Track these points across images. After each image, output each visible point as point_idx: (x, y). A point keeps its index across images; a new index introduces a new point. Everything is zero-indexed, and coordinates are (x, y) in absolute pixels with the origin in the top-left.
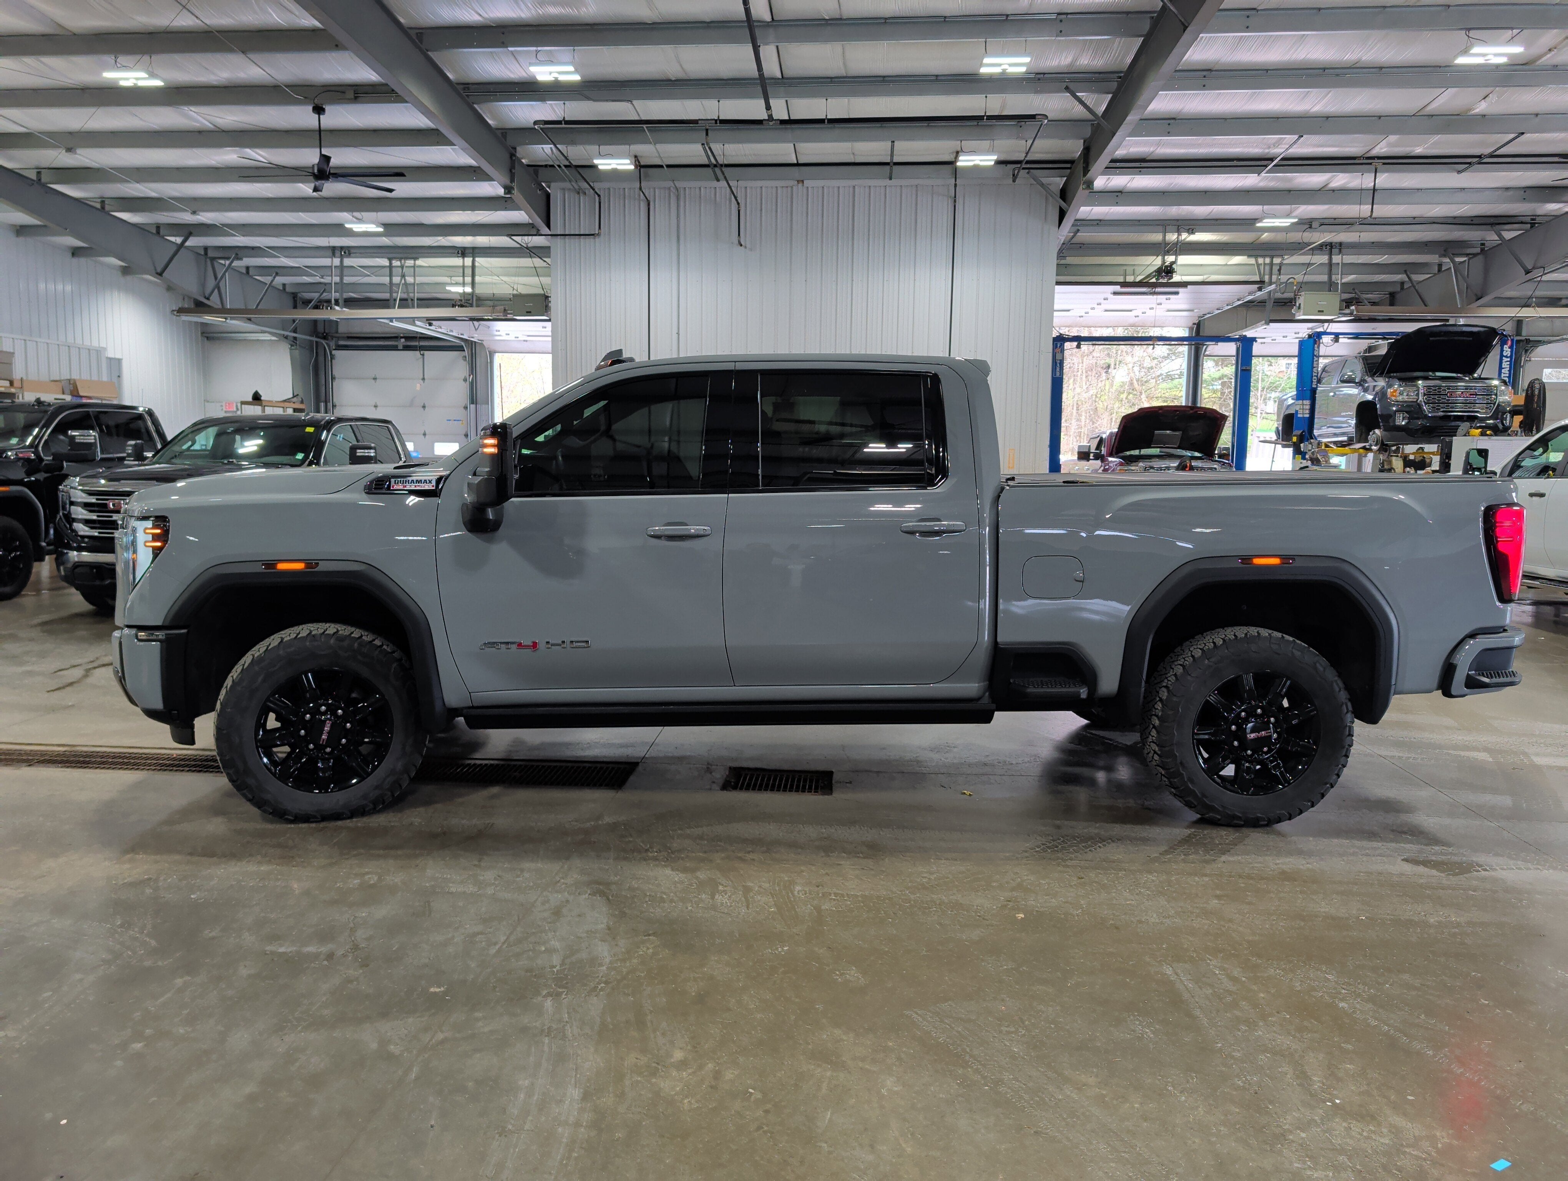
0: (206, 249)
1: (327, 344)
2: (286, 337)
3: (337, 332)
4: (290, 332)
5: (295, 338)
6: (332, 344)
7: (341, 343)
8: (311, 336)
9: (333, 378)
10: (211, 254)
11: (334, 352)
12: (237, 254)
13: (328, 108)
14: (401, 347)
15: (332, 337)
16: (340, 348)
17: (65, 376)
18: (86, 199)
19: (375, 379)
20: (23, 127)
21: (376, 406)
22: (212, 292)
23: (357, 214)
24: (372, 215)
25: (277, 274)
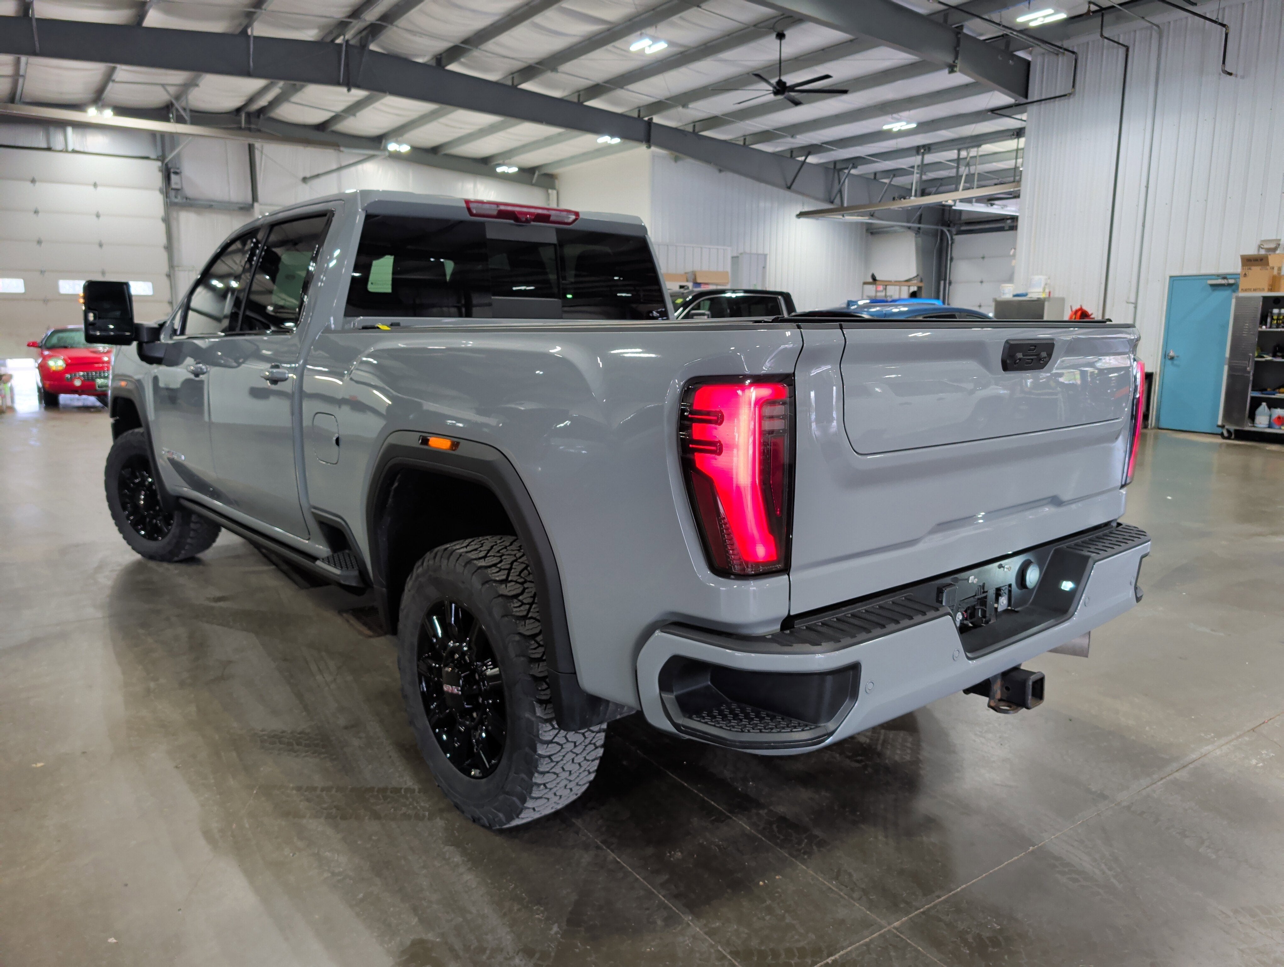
0: (835, 163)
1: (948, 231)
2: (909, 228)
3: (960, 219)
4: (913, 223)
5: (919, 228)
6: (954, 230)
7: (963, 228)
8: (937, 224)
9: (952, 259)
10: (838, 166)
11: (955, 237)
12: (853, 164)
13: (786, 33)
14: (1007, 228)
15: (954, 225)
16: (960, 232)
17: (689, 269)
18: (731, 140)
19: (983, 258)
20: (653, 97)
21: (982, 282)
22: (836, 195)
23: (895, 115)
24: (905, 114)
25: (894, 176)
